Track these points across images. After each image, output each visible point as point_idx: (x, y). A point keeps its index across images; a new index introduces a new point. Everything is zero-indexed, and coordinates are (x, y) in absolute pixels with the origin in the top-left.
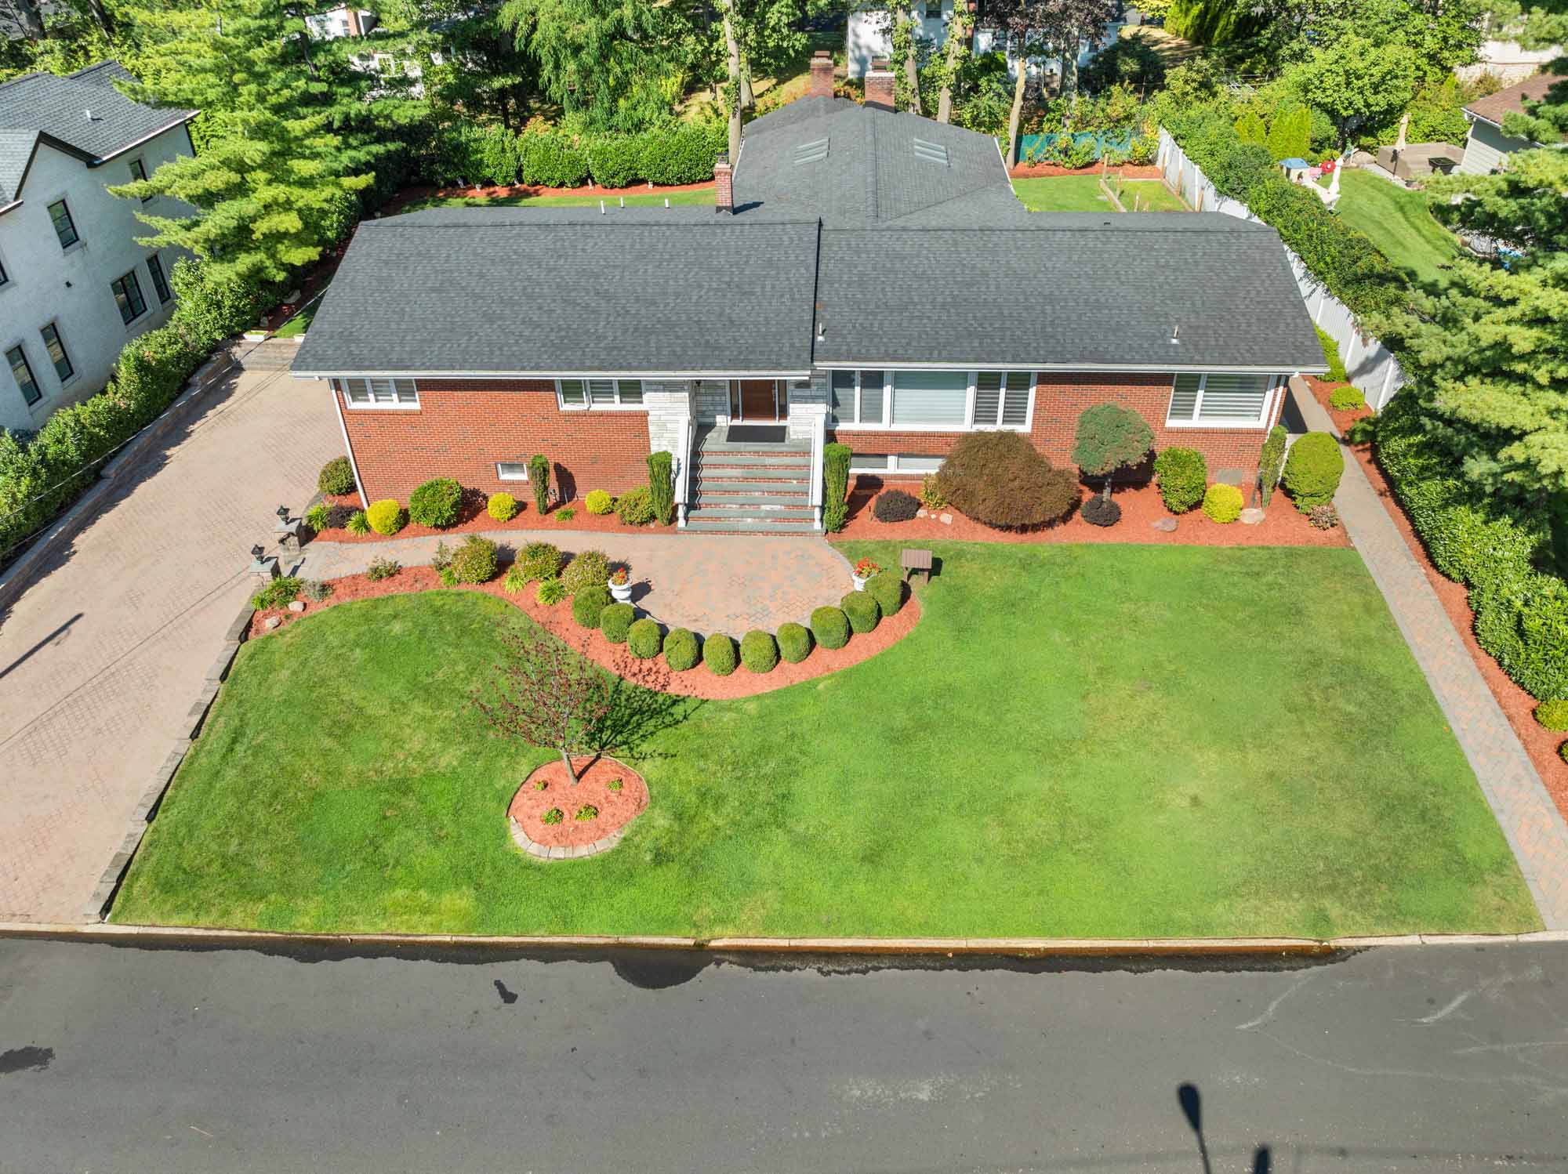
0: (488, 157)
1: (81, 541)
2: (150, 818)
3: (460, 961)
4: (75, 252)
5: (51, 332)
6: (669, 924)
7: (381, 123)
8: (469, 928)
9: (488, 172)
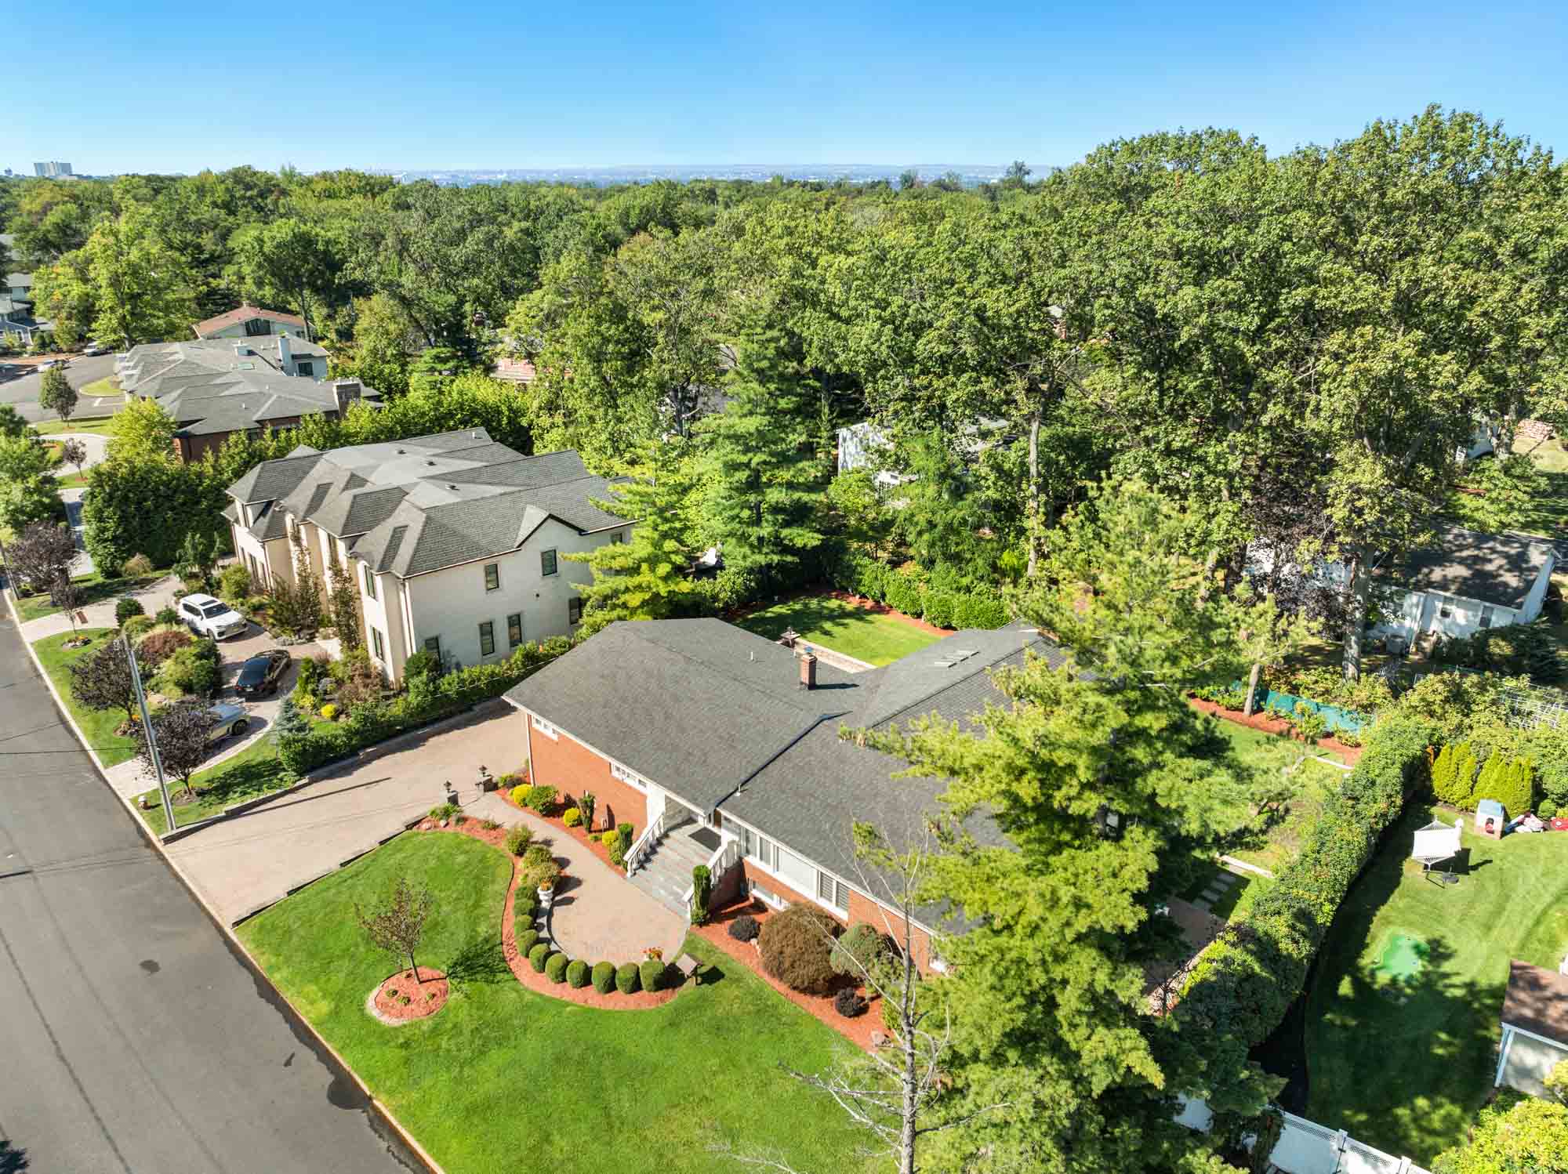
0: (866, 579)
1: (432, 741)
2: (290, 893)
3: (298, 1035)
4: (550, 579)
5: (515, 621)
6: (370, 1078)
7: (786, 542)
8: (317, 1024)
9: (863, 589)
